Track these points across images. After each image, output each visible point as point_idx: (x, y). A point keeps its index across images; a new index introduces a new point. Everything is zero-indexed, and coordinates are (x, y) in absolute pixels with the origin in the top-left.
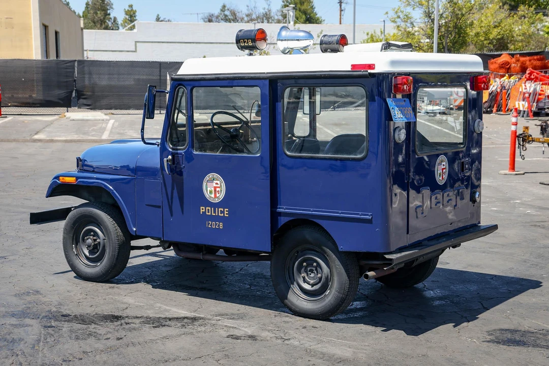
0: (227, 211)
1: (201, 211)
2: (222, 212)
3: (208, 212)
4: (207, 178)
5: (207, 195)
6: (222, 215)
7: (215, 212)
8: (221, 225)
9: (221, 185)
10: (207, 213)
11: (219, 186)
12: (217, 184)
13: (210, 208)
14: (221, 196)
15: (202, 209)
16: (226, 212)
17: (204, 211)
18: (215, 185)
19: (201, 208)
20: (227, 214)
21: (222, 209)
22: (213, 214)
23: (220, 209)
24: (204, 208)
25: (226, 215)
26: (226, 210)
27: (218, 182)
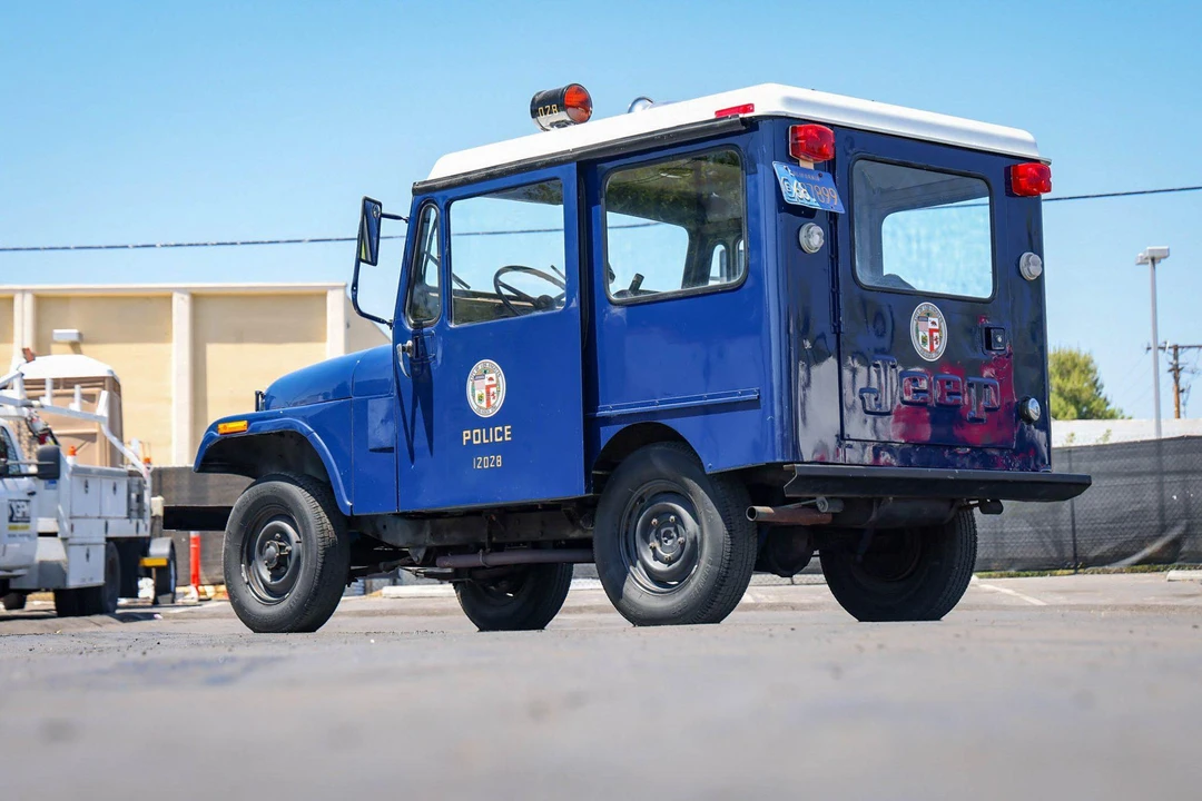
0: (508, 430)
1: (465, 438)
2: (501, 434)
3: (477, 439)
4: (474, 371)
5: (474, 404)
6: (501, 439)
7: (488, 438)
8: (499, 460)
9: (498, 381)
10: (475, 442)
11: (494, 382)
12: (491, 379)
13: (479, 431)
14: (498, 402)
15: (466, 435)
16: (507, 433)
17: (469, 438)
18: (487, 383)
19: (465, 432)
20: (508, 436)
21: (500, 428)
22: (485, 441)
23: (496, 429)
24: (469, 432)
25: (507, 439)
26: (506, 428)
27: (493, 376)
